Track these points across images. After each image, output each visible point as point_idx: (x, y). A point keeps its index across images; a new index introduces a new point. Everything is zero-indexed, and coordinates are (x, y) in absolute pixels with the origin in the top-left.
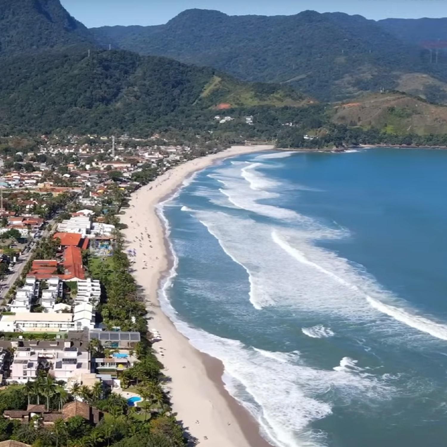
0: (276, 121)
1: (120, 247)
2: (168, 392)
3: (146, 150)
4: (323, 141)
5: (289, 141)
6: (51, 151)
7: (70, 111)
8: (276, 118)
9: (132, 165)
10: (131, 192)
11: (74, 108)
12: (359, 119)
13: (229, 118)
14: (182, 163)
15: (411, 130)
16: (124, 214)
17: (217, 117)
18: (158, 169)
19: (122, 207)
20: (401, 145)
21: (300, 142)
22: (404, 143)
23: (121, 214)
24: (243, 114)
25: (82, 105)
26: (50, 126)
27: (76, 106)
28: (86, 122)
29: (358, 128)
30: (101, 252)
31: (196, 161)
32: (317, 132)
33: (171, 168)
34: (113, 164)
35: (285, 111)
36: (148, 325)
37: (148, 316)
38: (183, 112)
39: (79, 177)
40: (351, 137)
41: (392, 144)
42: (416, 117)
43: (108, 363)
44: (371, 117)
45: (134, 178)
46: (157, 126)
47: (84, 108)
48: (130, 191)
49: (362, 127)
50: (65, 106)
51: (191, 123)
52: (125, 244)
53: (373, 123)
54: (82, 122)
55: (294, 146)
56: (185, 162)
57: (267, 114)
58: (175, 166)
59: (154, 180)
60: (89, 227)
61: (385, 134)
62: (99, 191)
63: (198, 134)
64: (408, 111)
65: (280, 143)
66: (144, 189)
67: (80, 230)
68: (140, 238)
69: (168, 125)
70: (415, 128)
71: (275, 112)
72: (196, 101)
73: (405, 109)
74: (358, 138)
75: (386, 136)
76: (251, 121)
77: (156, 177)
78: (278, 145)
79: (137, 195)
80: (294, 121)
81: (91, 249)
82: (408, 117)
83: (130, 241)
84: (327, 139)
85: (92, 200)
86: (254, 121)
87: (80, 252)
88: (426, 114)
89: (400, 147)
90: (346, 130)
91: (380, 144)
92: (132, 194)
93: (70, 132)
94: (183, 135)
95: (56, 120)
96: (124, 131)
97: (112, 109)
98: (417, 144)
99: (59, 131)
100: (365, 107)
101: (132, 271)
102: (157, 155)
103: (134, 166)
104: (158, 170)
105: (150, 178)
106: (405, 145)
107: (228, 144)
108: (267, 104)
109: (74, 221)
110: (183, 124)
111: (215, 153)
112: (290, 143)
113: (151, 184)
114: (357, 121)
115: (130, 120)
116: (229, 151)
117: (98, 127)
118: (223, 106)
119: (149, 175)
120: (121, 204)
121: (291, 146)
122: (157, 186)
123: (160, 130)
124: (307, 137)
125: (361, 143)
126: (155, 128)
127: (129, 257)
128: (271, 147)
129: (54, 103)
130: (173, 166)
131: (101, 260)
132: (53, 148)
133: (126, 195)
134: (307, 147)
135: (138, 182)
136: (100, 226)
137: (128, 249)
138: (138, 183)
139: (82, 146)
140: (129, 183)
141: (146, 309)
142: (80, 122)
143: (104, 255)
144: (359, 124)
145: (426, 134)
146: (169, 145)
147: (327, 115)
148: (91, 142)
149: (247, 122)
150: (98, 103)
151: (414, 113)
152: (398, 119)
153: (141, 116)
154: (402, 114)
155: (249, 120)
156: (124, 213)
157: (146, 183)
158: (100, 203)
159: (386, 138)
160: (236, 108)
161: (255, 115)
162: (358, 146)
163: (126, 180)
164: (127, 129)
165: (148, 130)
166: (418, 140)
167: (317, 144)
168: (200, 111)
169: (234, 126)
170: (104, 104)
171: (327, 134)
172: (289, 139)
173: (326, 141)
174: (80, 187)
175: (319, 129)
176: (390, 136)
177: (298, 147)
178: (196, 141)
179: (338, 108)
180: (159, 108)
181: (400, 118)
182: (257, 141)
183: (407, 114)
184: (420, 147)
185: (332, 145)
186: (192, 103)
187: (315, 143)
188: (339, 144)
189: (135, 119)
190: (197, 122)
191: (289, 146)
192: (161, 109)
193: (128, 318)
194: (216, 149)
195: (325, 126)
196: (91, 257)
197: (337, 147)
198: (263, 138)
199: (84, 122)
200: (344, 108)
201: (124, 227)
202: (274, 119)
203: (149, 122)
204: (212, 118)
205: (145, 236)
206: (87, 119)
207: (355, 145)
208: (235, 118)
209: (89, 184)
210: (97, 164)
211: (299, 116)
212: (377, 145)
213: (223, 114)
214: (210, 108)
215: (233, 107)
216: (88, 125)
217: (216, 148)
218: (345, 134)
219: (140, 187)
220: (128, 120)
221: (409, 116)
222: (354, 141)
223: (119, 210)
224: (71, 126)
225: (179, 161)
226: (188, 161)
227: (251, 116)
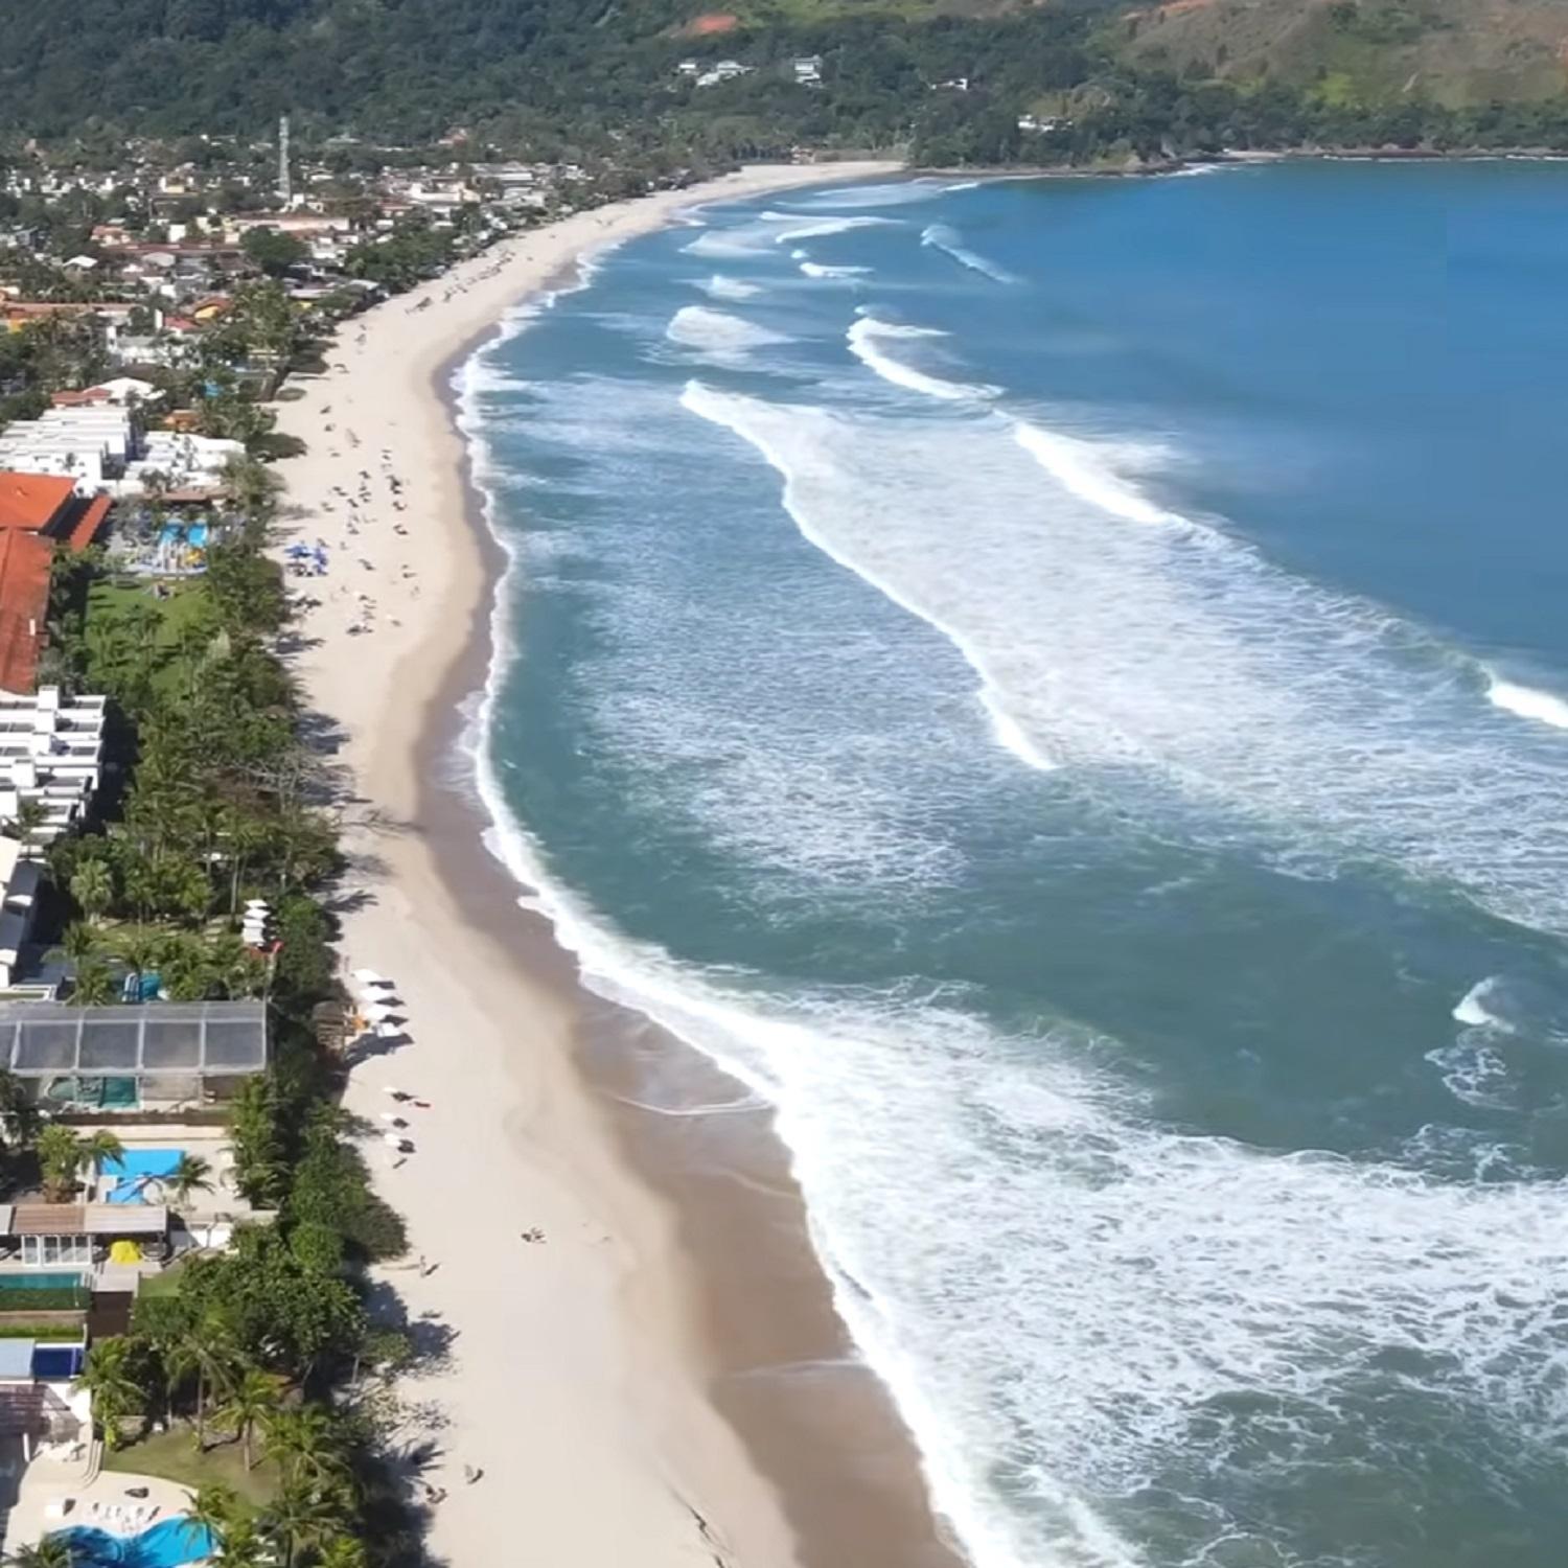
0: (907, 72)
1: (257, 534)
2: (420, 1458)
3: (415, 177)
4: (1093, 134)
5: (960, 138)
6: (45, 189)
7: (138, 51)
8: (911, 61)
9: (352, 223)
10: (340, 319)
11: (154, 40)
12: (1222, 54)
13: (733, 65)
14: (554, 221)
15: (1416, 89)
16: (297, 398)
17: (688, 66)
18: (457, 236)
19: (292, 374)
20: (1378, 146)
21: (1005, 142)
22: (1390, 141)
23: (284, 397)
24: (785, 50)
25: (182, 27)
26: (64, 109)
27: (160, 31)
28: (197, 91)
29: (1220, 88)
30: (160, 557)
31: (608, 211)
32: (1070, 101)
33: (511, 237)
34: (278, 222)
35: (941, 34)
36: (335, 946)
37: (347, 887)
38: (560, 52)
39: (132, 268)
40: (1192, 120)
41: (1346, 146)
42: (1436, 40)
43: (40, 1241)
44: (1267, 44)
45: (353, 267)
46: (463, 100)
47: (192, 42)
48: (337, 313)
49: (1232, 85)
50: (119, 33)
51: (591, 90)
52: (282, 523)
53: (1274, 67)
54: (181, 92)
55: (982, 155)
56: (569, 215)
57: (872, 48)
58: (526, 227)
59: (438, 277)
60: (118, 447)
61: (1318, 106)
62: (199, 315)
63: (616, 127)
64: (1406, 17)
65: (926, 147)
66: (395, 307)
67: (70, 461)
68: (355, 495)
69: (505, 96)
70: (1430, 84)
71: (903, 42)
72: (612, 9)
73: (1395, 10)
74: (1220, 126)
75: (1324, 113)
76: (817, 76)
77: (448, 267)
78: (917, 157)
79: (363, 327)
80: (976, 73)
81: (117, 545)
82: (1406, 42)
83: (307, 506)
84: (1106, 126)
85: (162, 344)
86: (826, 74)
87: (48, 557)
88: (1472, 29)
89: (1376, 156)
90: (1176, 94)
91: (1299, 145)
92: (340, 327)
93: (139, 128)
94: (561, 132)
95: (83, 87)
96: (340, 122)
97: (293, 41)
98: (1439, 140)
99: (94, 127)
100: (1245, 9)
101: (296, 644)
102: (458, 193)
103: (362, 227)
104: (457, 241)
105: (421, 270)
106: (1395, 148)
107: (730, 158)
108: (874, 13)
109: (58, 423)
110: (560, 92)
111: (682, 186)
112: (966, 147)
113: (424, 290)
114: (1212, 60)
115: (361, 79)
116: (734, 181)
117: (240, 108)
118: (709, 25)
119: (416, 256)
120: (291, 362)
121: (968, 159)
122: (448, 296)
123: (474, 114)
124: (1031, 121)
125: (1229, 144)
126: (457, 108)
127: (289, 580)
128: (894, 166)
129: (78, 26)
130: (517, 227)
131: (151, 593)
132: (56, 176)
133: (314, 328)
134: (1029, 160)
135: (373, 279)
136: (179, 446)
137: (292, 542)
138: (370, 285)
139: (171, 169)
140: (332, 284)
141: (344, 846)
142: (174, 92)
143: (173, 570)
144: (1222, 71)
145: (1475, 102)
146: (505, 161)
147: (1095, 46)
148: (209, 157)
149: (801, 80)
150: (244, 21)
151: (1429, 27)
152: (1369, 49)
153: (403, 65)
154: (1384, 29)
155: (806, 70)
156: (298, 394)
157: (405, 285)
158: (197, 354)
159: (1323, 121)
160: (759, 30)
161: (828, 54)
162: (1218, 155)
163: (321, 274)
164: (350, 115)
165: (428, 112)
166: (1442, 127)
167: (1067, 149)
168: (624, 46)
169: (752, 96)
170: (268, 23)
171: (1108, 109)
172: (964, 129)
173: (1101, 135)
174: (128, 301)
175: (1075, 91)
176: (1341, 115)
177: (994, 160)
178: (608, 149)
179: (1139, 19)
180: (471, 36)
181: (1375, 47)
182: (837, 147)
183: (1400, 30)
184: (1448, 152)
185: (1125, 151)
186: (596, 19)
187: (1060, 145)
188: (1149, 148)
189: (380, 79)
190: (613, 83)
191: (962, 159)
192: (480, 40)
193: (225, 906)
194: (684, 172)
195: (1094, 78)
196: (108, 583)
197: (1144, 159)
198: (859, 133)
199: (188, 93)
200: (1162, 17)
201: (291, 447)
202: (901, 67)
203: (432, 85)
204: (669, 67)
205: (379, 486)
206: (201, 79)
207: (1210, 152)
208: (755, 65)
209: (168, 290)
210: (215, 222)
211: (991, 54)
212: (1289, 151)
213: (708, 51)
214: (662, 34)
215: (746, 26)
216: (206, 103)
217: (685, 167)
218: (1170, 108)
219: (382, 299)
220: (354, 82)
221: (1409, 35)
222: (1204, 135)
223: (278, 382)
224: (141, 109)
225: (541, 212)
226: (576, 211)
227: (816, 57)
